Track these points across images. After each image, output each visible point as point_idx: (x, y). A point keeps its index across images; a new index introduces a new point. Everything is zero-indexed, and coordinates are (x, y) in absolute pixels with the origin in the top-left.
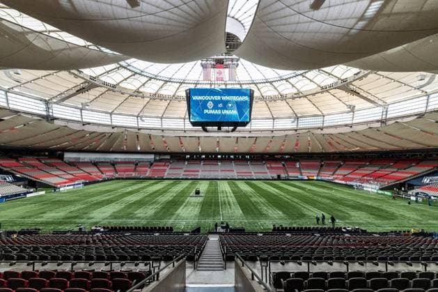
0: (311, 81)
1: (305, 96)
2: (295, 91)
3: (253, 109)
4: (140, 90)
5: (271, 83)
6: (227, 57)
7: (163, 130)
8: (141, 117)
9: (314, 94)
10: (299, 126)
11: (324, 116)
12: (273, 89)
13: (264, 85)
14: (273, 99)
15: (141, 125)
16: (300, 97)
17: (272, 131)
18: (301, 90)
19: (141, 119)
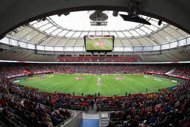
0: (137, 32)
1: (136, 38)
2: (132, 36)
3: (114, 42)
4: (65, 36)
5: (122, 32)
6: (102, 21)
7: (74, 52)
8: (65, 47)
9: (139, 38)
10: (134, 51)
11: (143, 47)
12: (123, 34)
13: (119, 32)
14: (123, 39)
15: (65, 50)
16: (134, 39)
17: (123, 52)
18: (134, 36)
19: (65, 48)
